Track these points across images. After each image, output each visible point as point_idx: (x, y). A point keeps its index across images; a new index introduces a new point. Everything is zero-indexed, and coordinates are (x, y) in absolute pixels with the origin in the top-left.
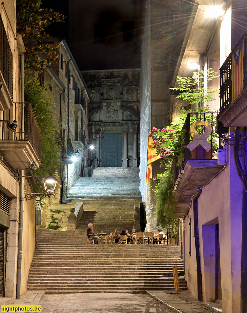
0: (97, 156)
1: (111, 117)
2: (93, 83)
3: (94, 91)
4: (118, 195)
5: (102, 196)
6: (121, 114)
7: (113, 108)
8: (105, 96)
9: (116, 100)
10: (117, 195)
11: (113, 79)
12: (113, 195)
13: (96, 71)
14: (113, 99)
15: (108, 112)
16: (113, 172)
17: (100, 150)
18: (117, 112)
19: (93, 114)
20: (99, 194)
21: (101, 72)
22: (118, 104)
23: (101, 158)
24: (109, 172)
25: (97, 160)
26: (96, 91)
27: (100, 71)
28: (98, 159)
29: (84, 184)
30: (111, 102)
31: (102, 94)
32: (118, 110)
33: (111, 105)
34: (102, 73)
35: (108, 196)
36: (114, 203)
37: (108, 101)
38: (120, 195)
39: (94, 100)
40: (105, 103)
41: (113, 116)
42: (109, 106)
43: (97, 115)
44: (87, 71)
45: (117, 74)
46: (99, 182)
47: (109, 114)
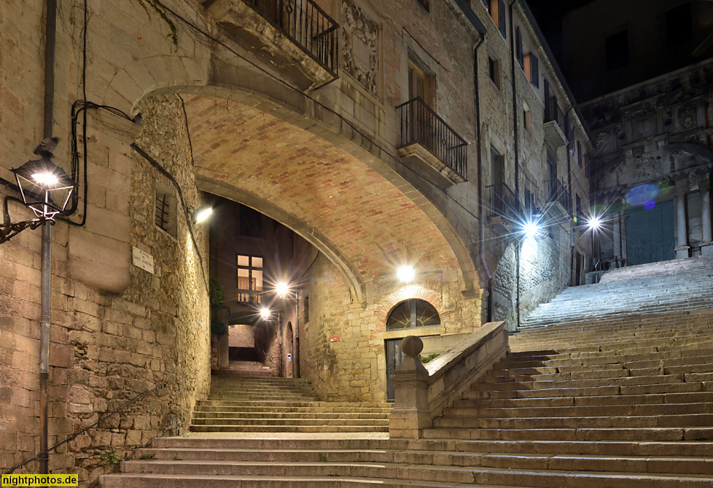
0: (616, 254)
1: (644, 175)
2: (602, 120)
3: (604, 134)
4: (661, 305)
5: (610, 314)
6: (669, 163)
7: (649, 156)
8: (629, 138)
9: (656, 139)
10: (657, 306)
11: (647, 100)
12: (643, 307)
13: (606, 96)
14: (649, 139)
15: (638, 166)
16: (651, 270)
17: (622, 241)
18: (657, 161)
19: (603, 176)
20: (603, 310)
21: (618, 96)
22: (659, 146)
23: (624, 256)
24: (641, 271)
25: (616, 261)
26: (608, 133)
27: (615, 94)
28: (619, 257)
29: (571, 298)
30: (644, 146)
31: (622, 137)
32: (661, 155)
33: (643, 152)
34: (622, 97)
35: (628, 312)
36: (643, 325)
37: (636, 145)
38: (667, 305)
39: (606, 149)
40: (631, 151)
41: (648, 171)
42: (639, 155)
43: (614, 176)
44: (588, 103)
45: (656, 90)
46: (610, 290)
47: (641, 170)
